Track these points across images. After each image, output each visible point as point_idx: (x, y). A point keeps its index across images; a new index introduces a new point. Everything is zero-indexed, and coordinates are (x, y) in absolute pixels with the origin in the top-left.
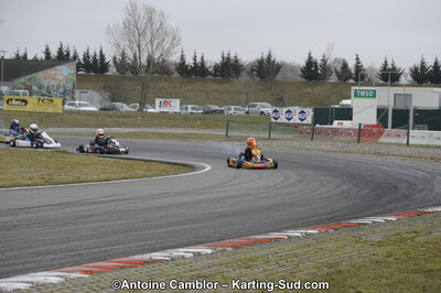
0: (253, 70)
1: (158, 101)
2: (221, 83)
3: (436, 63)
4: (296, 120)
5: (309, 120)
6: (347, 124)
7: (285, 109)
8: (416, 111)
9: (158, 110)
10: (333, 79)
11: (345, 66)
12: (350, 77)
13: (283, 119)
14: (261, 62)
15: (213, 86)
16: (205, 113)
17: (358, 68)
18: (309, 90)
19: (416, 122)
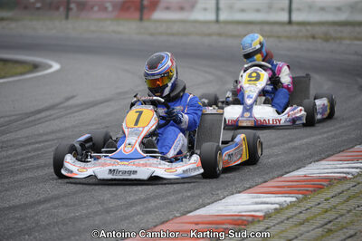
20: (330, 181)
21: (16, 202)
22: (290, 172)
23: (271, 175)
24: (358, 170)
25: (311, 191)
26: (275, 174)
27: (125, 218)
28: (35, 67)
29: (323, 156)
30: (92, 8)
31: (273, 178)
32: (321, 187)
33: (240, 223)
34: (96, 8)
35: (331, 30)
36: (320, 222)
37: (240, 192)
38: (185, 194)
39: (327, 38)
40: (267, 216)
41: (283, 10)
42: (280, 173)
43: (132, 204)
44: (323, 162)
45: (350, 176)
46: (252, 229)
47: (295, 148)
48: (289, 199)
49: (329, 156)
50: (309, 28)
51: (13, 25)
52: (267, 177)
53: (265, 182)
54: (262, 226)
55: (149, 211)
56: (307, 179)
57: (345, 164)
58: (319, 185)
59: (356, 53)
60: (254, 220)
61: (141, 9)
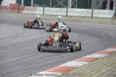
19: (35, 3)
20: (73, 68)
22: (60, 65)
23: (54, 66)
24: (82, 65)
25: (66, 71)
26: (55, 65)
29: (72, 59)
30: (3, 8)
31: (54, 67)
32: (70, 70)
34: (4, 9)
35: (80, 19)
37: (42, 71)
38: (23, 71)
39: (78, 21)
41: (65, 12)
42: (57, 65)
44: (72, 62)
45: (80, 67)
47: (63, 57)
49: (74, 60)
50: (72, 18)
52: (52, 66)
53: (52, 68)
56: (65, 67)
57: (79, 63)
59: (87, 26)
61: (19, 9)
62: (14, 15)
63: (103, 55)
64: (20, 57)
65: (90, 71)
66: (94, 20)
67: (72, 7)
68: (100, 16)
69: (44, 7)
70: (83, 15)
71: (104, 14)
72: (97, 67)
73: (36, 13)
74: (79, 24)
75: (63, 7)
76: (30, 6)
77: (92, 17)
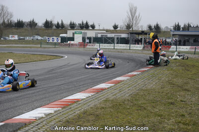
0: (28, 25)
1: (10, 36)
2: (17, 29)
3: (87, 22)
4: (55, 41)
5: (60, 41)
6: (72, 42)
7: (52, 38)
8: (93, 38)
9: (10, 39)
10: (54, 27)
11: (58, 23)
12: (60, 27)
13: (51, 41)
14: (30, 22)
15: (14, 30)
16: (19, 39)
17: (62, 24)
18: (47, 31)
19: (93, 41)
21: (57, 84)
22: (113, 79)
23: (109, 80)
27: (79, 88)
28: (62, 57)
33: (102, 90)
35: (122, 50)
36: (119, 89)
37: (103, 83)
39: (121, 52)
40: (108, 88)
42: (111, 79)
43: (81, 85)
44: (120, 77)
45: (125, 80)
46: (105, 91)
48: (113, 85)
50: (118, 50)
51: (58, 48)
54: (107, 90)
55: (84, 87)
56: (116, 81)
58: (119, 82)
60: (105, 89)
61: (84, 45)
62: (81, 49)
63: (139, 73)
64: (88, 75)
65: (131, 82)
66: (131, 51)
67: (117, 43)
68: (135, 48)
69: (99, 44)
70: (124, 48)
71: (137, 47)
72: (136, 80)
73: (95, 47)
74: (123, 53)
75: (111, 43)
76: (91, 43)
77: (130, 49)
